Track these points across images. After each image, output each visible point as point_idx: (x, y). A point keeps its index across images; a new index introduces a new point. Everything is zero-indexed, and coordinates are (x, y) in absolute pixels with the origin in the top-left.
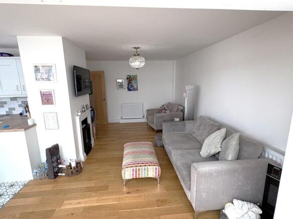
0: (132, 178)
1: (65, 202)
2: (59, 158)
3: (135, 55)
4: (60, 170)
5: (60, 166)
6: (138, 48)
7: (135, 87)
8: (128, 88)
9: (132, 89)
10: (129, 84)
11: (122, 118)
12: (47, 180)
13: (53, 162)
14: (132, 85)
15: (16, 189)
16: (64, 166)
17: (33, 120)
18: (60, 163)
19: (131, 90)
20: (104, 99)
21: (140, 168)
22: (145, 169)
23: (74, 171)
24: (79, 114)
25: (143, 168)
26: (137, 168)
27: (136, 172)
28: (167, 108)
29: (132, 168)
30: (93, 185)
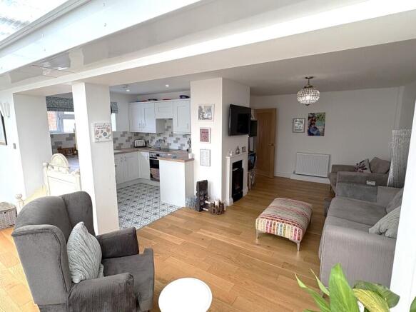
0: (265, 231)
1: (201, 230)
2: (206, 194)
3: (305, 87)
4: (206, 205)
5: (206, 202)
6: (312, 78)
7: (321, 130)
8: (309, 131)
9: (315, 133)
10: (310, 126)
11: (294, 173)
12: (194, 211)
13: (200, 196)
14: (315, 127)
15: (173, 210)
16: (209, 203)
17: (193, 155)
18: (207, 199)
19: (312, 135)
20: (272, 145)
21: (277, 223)
22: (281, 226)
23: (216, 211)
24: (231, 155)
25: (280, 224)
26: (273, 222)
27: (271, 226)
28: (367, 167)
29: (267, 220)
30: (228, 227)
